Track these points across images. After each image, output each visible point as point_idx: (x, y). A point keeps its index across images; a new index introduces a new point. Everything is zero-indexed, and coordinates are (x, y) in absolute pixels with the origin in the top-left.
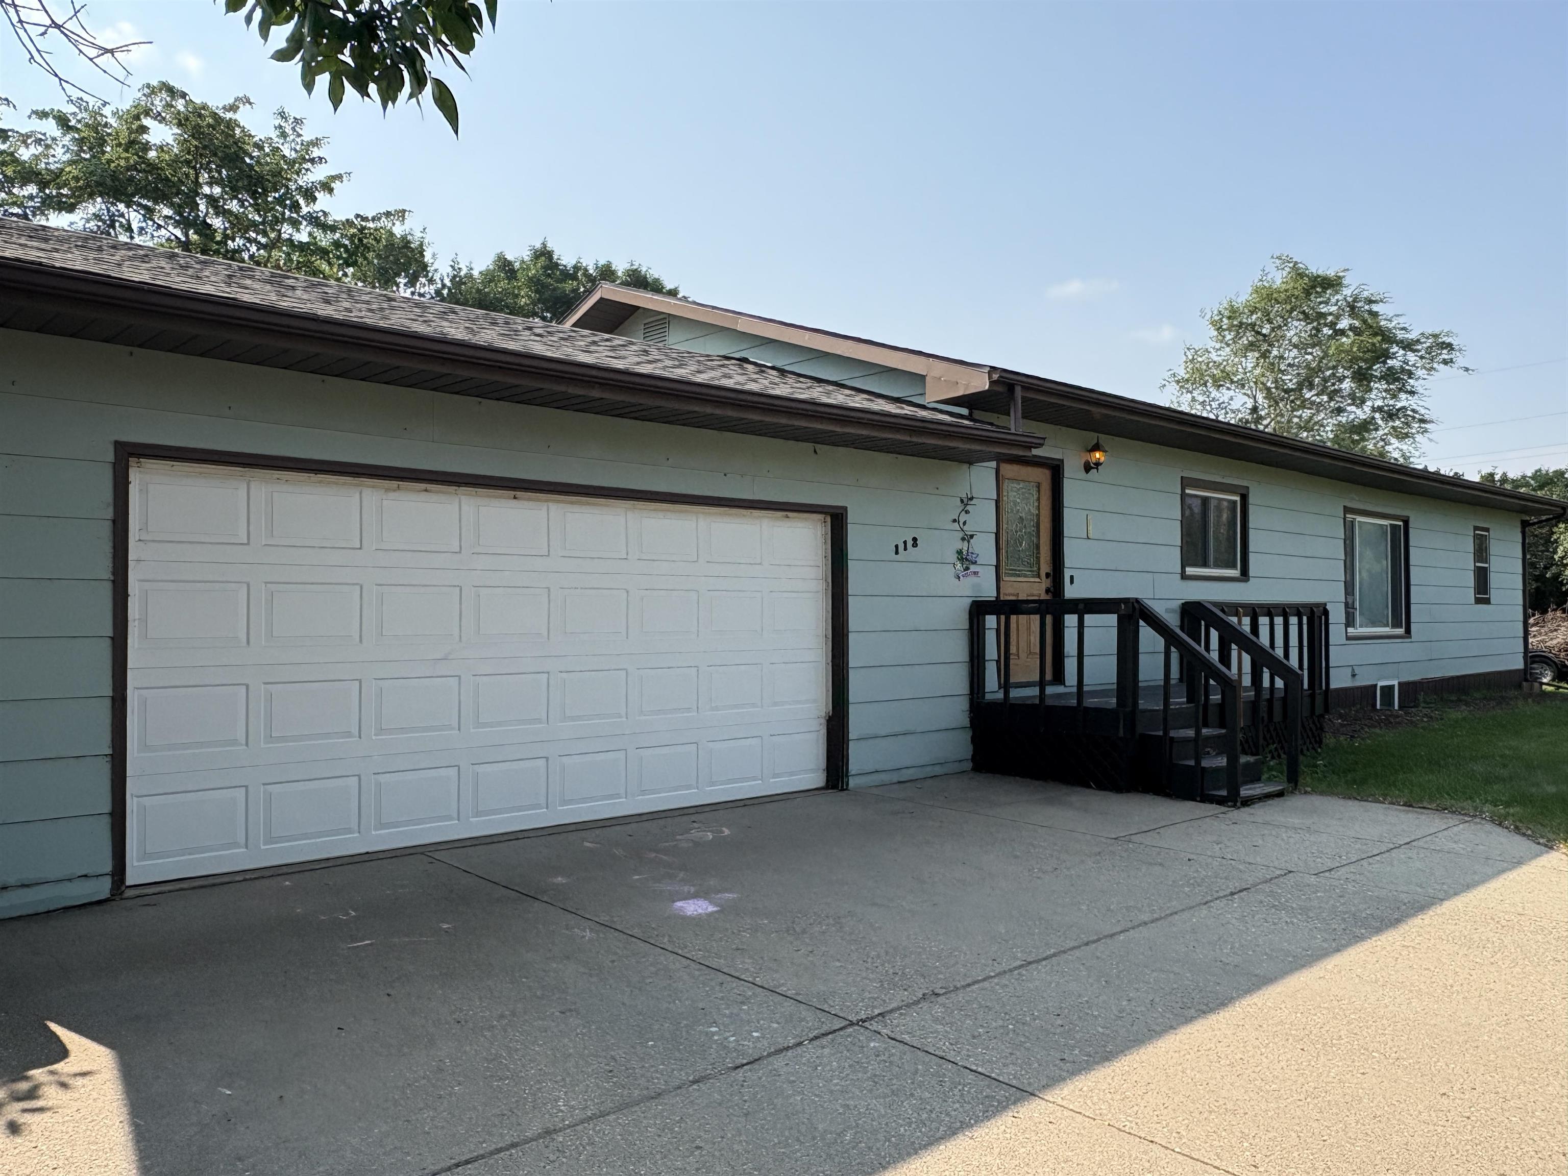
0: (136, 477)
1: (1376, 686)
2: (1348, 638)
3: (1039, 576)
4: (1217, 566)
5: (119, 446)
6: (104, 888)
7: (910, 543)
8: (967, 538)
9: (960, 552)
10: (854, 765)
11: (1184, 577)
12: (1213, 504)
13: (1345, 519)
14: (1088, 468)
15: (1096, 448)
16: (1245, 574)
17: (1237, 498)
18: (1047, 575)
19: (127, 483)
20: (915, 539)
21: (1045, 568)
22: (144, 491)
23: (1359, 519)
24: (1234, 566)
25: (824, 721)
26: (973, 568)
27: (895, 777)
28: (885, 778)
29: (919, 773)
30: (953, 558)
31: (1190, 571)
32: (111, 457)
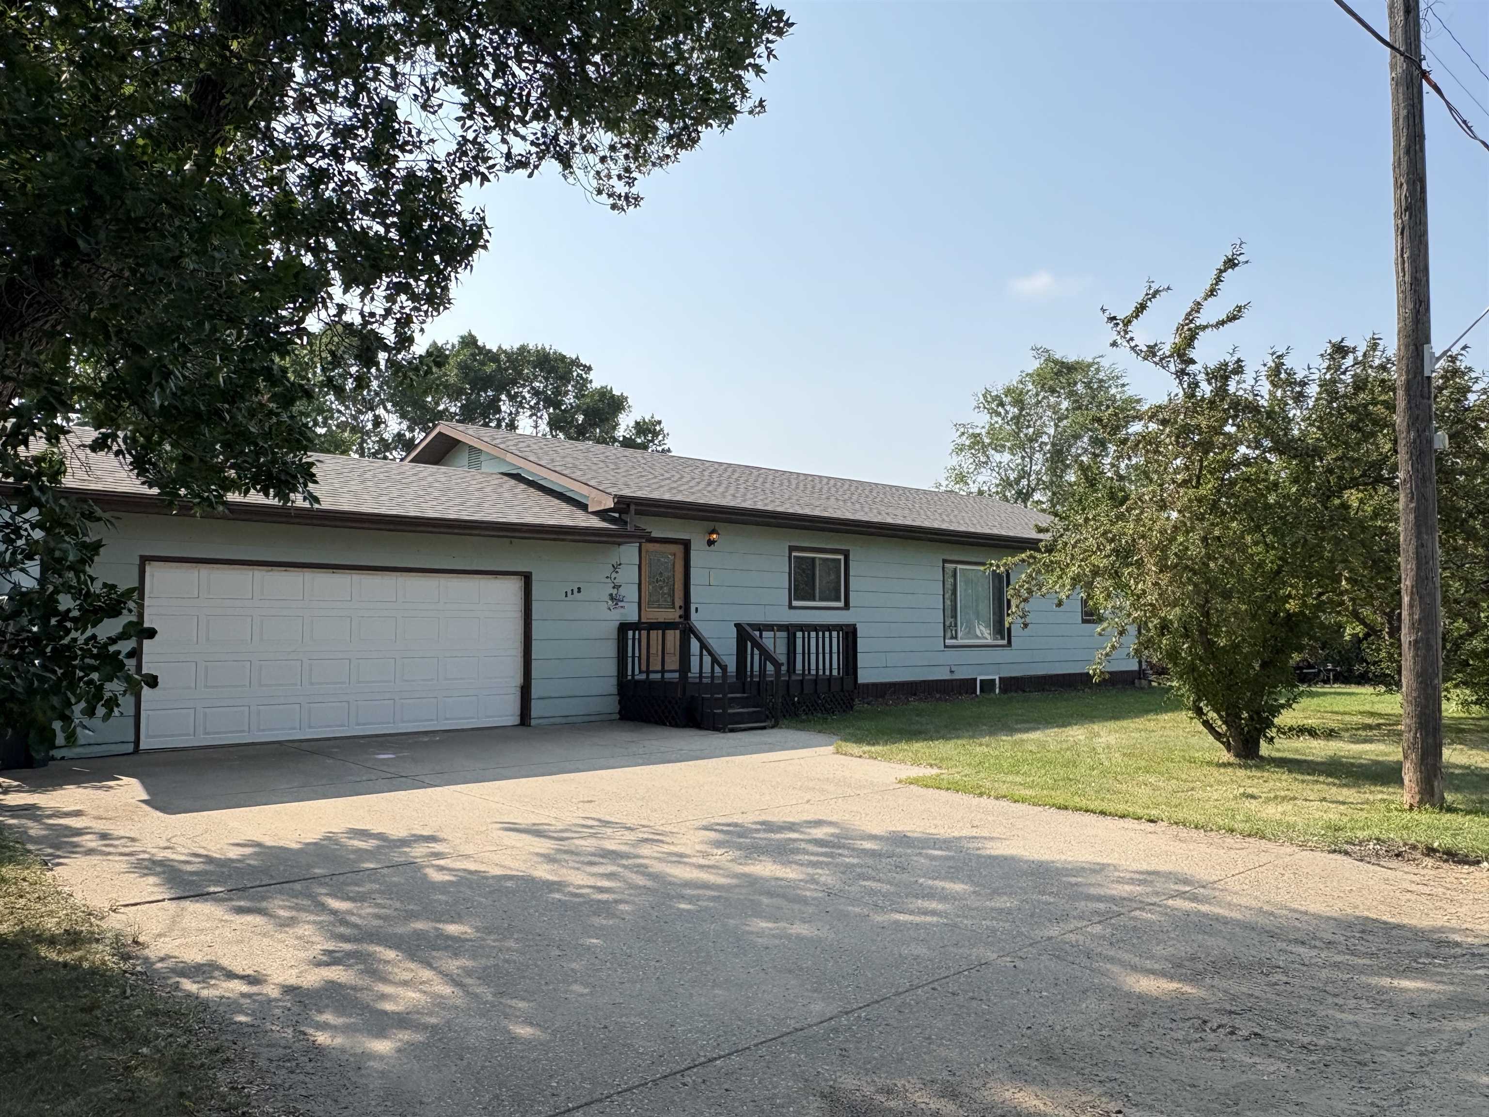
0: (148, 568)
1: (975, 679)
2: (945, 646)
3: (674, 608)
4: (821, 600)
5: (141, 557)
6: (130, 748)
7: (576, 590)
8: (617, 587)
9: (611, 595)
10: (534, 714)
11: (791, 607)
12: (817, 562)
13: (943, 568)
14: (711, 543)
15: (713, 532)
16: (847, 606)
17: (842, 557)
18: (680, 607)
19: (144, 572)
20: (579, 589)
21: (679, 602)
22: (152, 576)
23: (959, 566)
24: (838, 599)
25: (519, 689)
26: (620, 604)
27: (564, 720)
28: (558, 720)
29: (579, 720)
30: (607, 598)
31: (795, 603)
32: (138, 562)
